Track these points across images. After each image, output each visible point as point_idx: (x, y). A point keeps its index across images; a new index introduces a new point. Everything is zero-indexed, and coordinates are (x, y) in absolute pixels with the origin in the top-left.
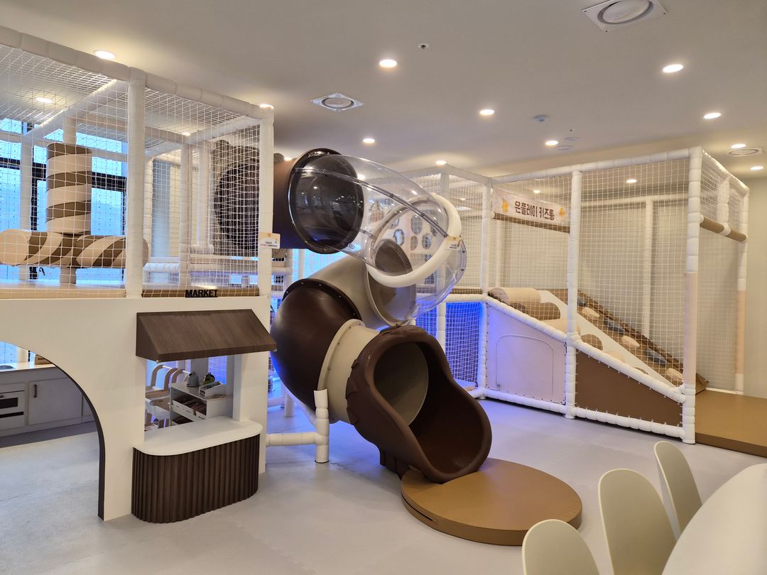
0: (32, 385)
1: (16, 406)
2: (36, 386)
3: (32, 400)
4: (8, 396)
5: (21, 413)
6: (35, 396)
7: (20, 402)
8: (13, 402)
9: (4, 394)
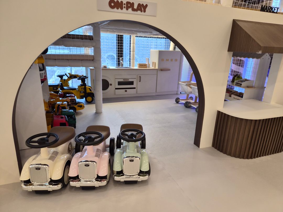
0: (139, 76)
1: (133, 85)
2: (140, 77)
3: (139, 83)
4: (130, 80)
5: (135, 88)
6: (140, 81)
7: (135, 83)
8: (132, 83)
9: (129, 79)
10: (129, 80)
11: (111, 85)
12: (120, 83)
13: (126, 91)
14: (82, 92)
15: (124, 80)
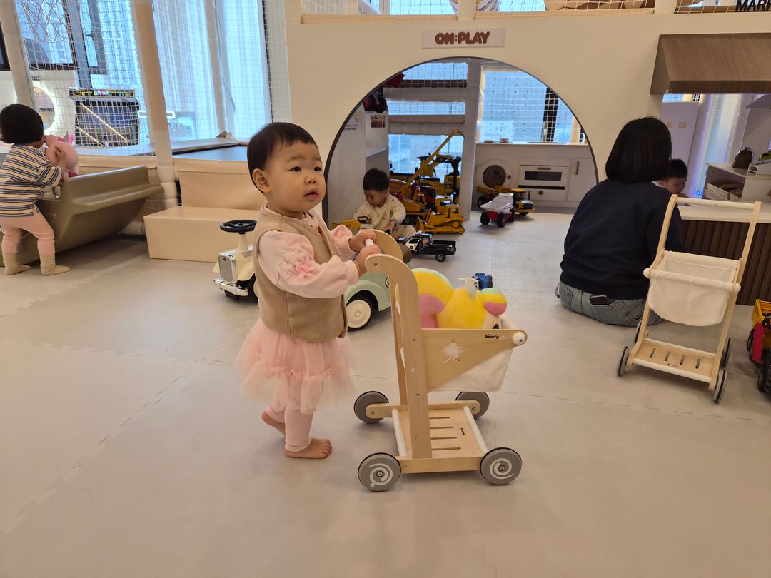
0: (575, 161)
1: (560, 180)
2: (578, 163)
3: (573, 177)
4: (554, 170)
5: (563, 188)
6: (577, 174)
7: (563, 177)
8: (557, 176)
9: (551, 167)
10: (549, 169)
11: (509, 177)
12: (529, 175)
13: (541, 193)
14: (449, 186)
15: (538, 169)
